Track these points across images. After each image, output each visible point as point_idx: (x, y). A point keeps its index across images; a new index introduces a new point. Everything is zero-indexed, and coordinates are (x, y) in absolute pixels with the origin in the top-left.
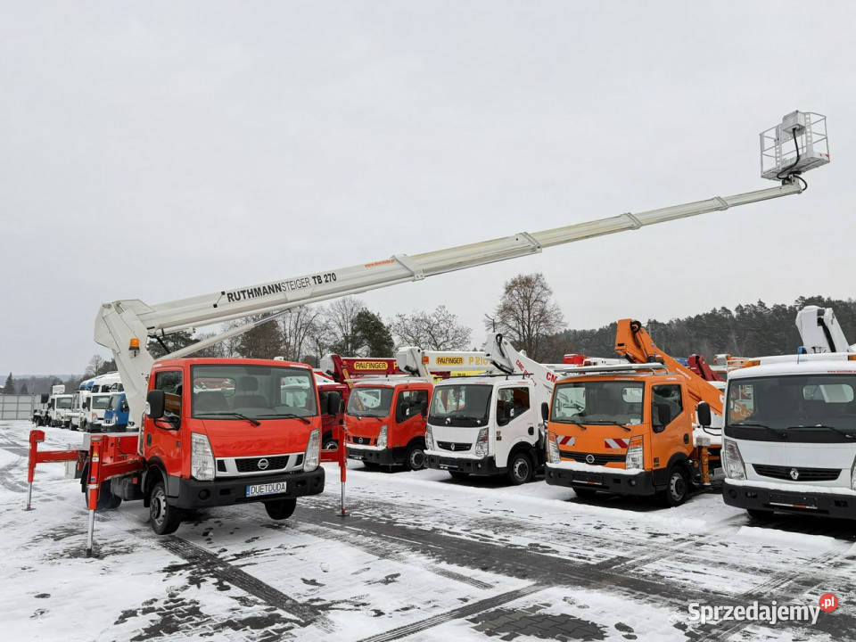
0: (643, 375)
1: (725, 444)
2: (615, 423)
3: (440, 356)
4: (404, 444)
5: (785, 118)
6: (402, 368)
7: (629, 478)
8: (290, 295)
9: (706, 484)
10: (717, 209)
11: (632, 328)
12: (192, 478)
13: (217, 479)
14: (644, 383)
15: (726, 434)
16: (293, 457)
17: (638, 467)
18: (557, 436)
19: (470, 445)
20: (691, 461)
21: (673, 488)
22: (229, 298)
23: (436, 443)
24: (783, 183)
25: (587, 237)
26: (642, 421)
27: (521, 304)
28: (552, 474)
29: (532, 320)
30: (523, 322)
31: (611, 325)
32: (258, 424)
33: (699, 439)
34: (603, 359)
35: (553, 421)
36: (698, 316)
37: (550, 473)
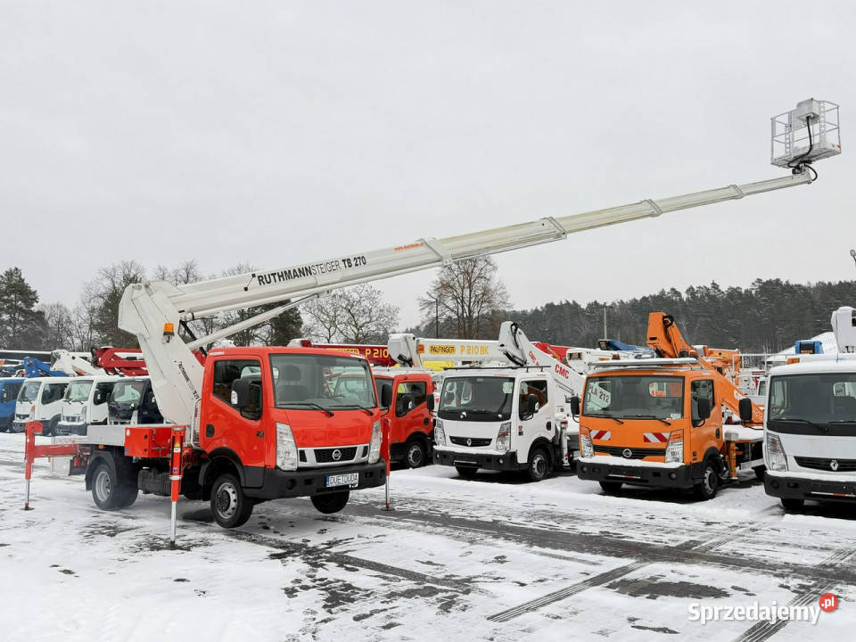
0: (682, 370)
1: (768, 438)
2: (654, 418)
3: (434, 345)
4: (403, 440)
5: (799, 105)
6: (395, 357)
7: (669, 472)
8: (322, 279)
9: (734, 478)
10: (734, 198)
11: (664, 322)
12: (277, 467)
13: (300, 469)
14: (683, 378)
15: (769, 428)
16: (360, 448)
17: (677, 460)
18: (590, 431)
19: (490, 440)
20: (722, 456)
21: (706, 481)
22: (260, 281)
23: (448, 439)
24: (794, 172)
25: (610, 224)
26: (682, 415)
27: (461, 281)
28: (585, 469)
29: (473, 300)
30: (462, 301)
31: (547, 305)
32: (332, 415)
33: (728, 434)
34: (588, 350)
35: (586, 415)
36: (644, 298)
37: (582, 468)
